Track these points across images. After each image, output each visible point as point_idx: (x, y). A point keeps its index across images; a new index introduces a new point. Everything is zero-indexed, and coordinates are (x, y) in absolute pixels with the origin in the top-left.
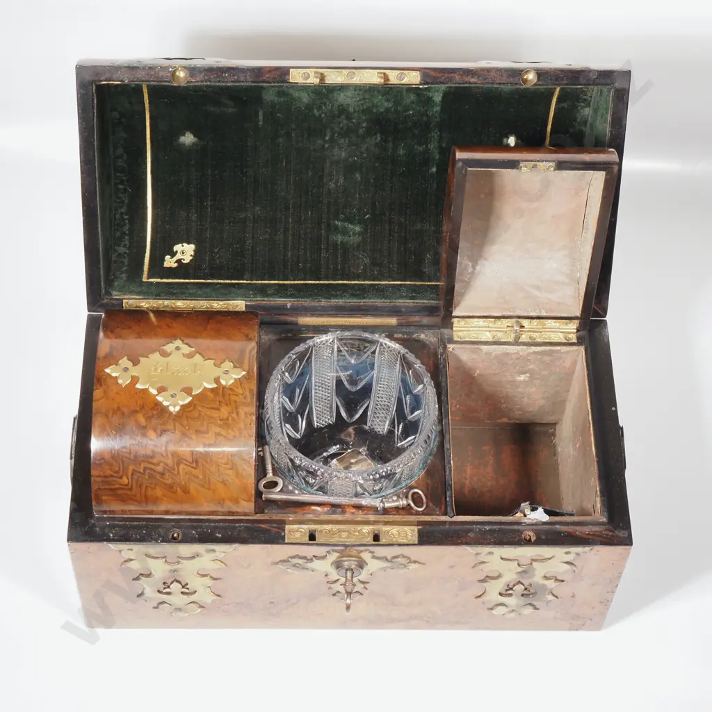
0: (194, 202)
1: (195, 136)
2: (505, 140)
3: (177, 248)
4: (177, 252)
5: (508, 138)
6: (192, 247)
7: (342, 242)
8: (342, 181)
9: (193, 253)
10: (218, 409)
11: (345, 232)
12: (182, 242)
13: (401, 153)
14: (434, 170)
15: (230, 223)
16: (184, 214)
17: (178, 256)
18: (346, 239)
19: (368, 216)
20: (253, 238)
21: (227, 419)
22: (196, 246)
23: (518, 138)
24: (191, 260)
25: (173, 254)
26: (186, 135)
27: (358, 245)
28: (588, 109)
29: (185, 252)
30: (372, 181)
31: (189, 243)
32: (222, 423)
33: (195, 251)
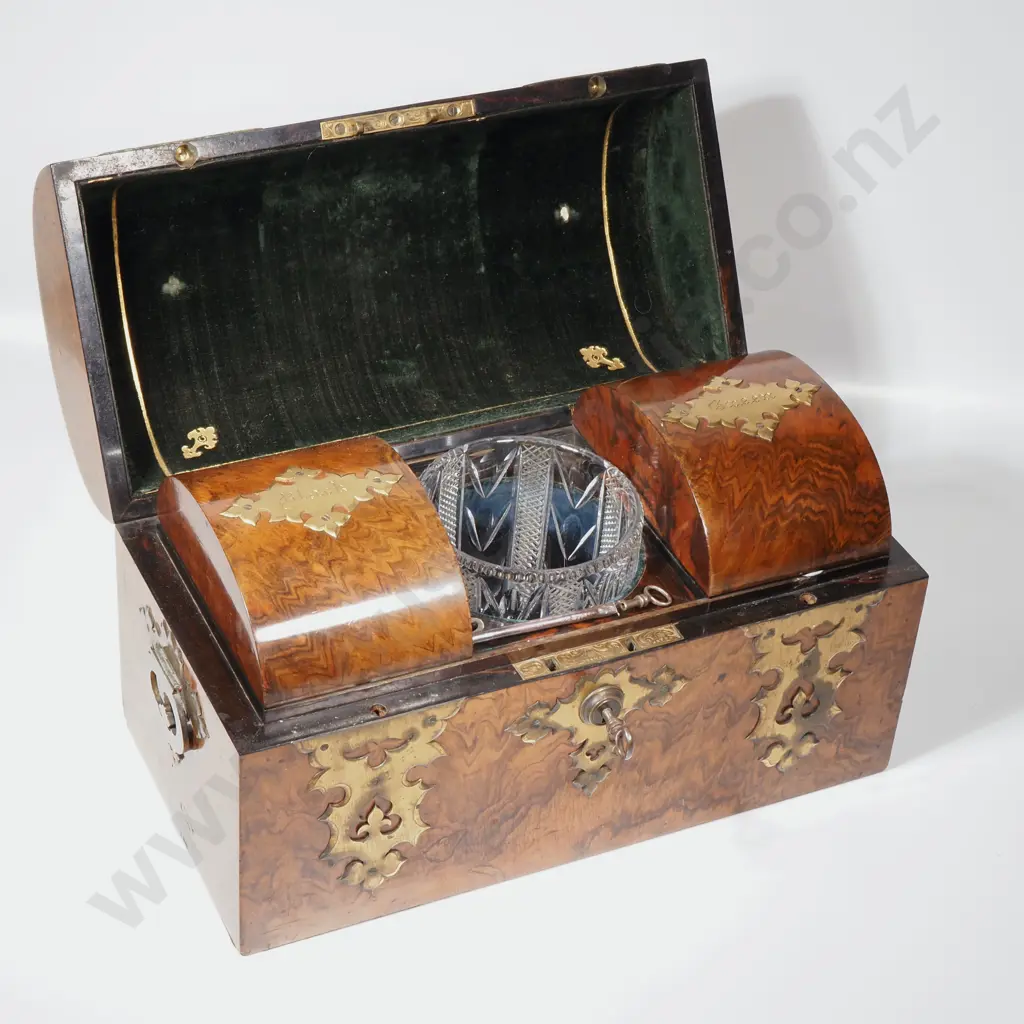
0: (196, 373)
1: (181, 280)
2: (557, 213)
3: (192, 435)
4: (193, 440)
5: (559, 209)
6: (211, 429)
7: (397, 383)
8: (375, 306)
9: (215, 436)
10: (390, 520)
11: (397, 372)
12: (196, 427)
13: (439, 255)
14: (483, 269)
15: (249, 390)
16: (187, 392)
17: (198, 443)
18: (400, 379)
19: (418, 345)
20: (285, 401)
21: (407, 528)
22: (216, 428)
23: (571, 206)
24: (217, 445)
25: (191, 443)
26: (170, 281)
27: (419, 382)
28: (644, 150)
29: (205, 437)
30: (412, 298)
31: (205, 426)
32: (401, 534)
33: (217, 433)
